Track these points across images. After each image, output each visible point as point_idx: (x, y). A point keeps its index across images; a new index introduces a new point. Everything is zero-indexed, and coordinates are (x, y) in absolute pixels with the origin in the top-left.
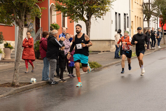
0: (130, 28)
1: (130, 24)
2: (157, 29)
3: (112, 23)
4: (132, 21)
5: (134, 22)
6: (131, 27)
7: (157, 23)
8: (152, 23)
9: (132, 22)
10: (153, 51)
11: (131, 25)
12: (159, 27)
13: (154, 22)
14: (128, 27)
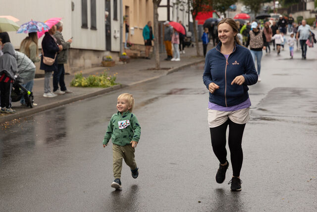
0: (121, 21)
1: (121, 12)
2: (187, 24)
3: (73, 10)
4: (127, 5)
5: (131, 9)
6: (124, 19)
7: (187, 12)
8: (175, 10)
9: (127, 7)
10: (166, 72)
11: (124, 14)
12: (191, 20)
13: (181, 10)
14: (115, 19)
